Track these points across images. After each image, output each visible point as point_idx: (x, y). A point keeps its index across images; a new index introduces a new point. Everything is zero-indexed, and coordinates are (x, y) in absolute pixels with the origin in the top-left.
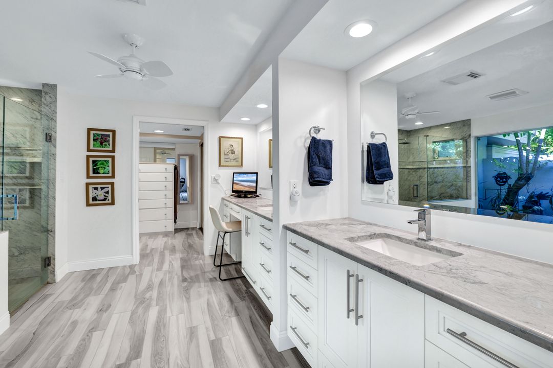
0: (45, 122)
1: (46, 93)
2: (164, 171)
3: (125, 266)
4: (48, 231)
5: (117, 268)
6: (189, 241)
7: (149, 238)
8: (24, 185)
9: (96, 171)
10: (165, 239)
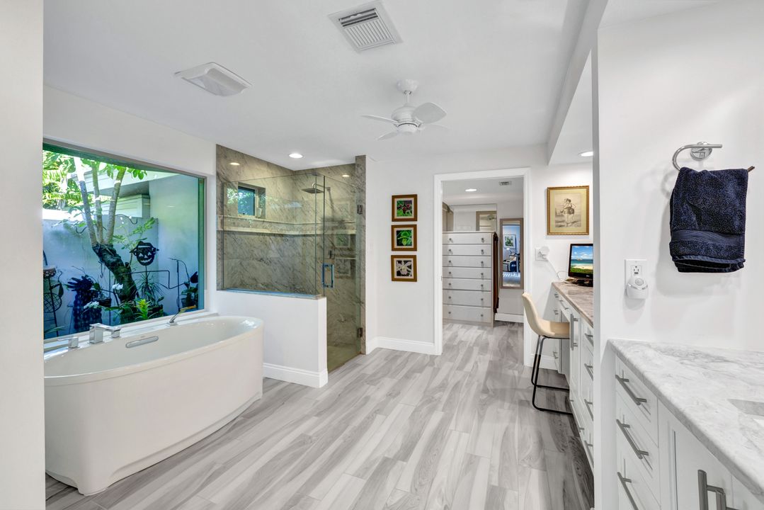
0: (357, 195)
1: (358, 165)
2: (480, 242)
3: (426, 355)
4: (360, 302)
5: (418, 354)
6: (510, 340)
7: (462, 328)
8: (345, 256)
9: (399, 243)
10: (480, 332)
